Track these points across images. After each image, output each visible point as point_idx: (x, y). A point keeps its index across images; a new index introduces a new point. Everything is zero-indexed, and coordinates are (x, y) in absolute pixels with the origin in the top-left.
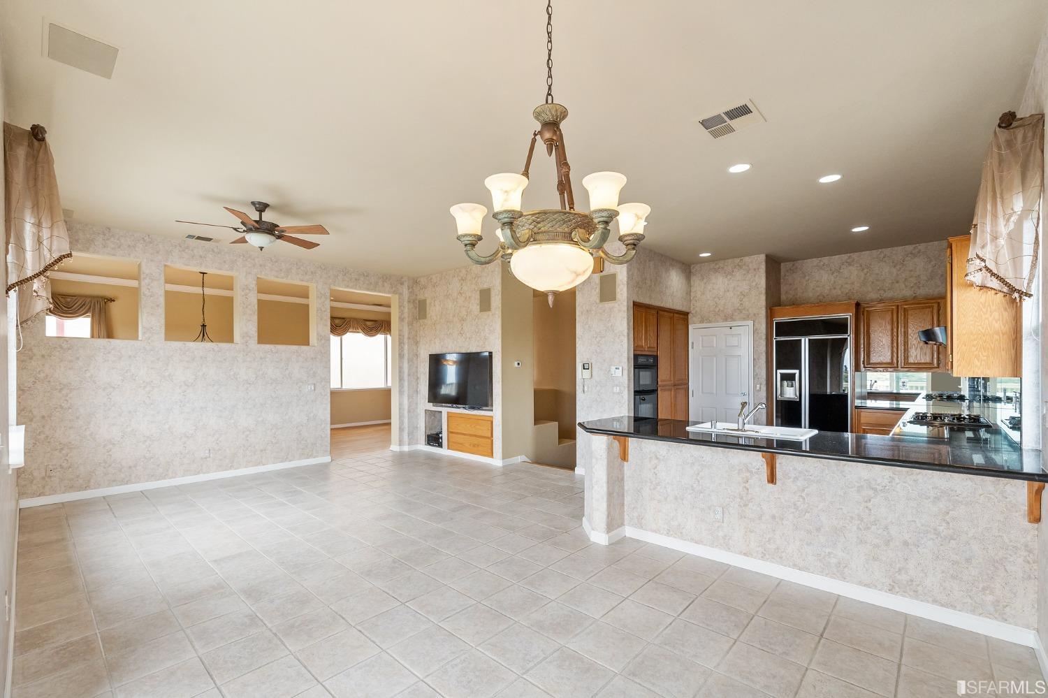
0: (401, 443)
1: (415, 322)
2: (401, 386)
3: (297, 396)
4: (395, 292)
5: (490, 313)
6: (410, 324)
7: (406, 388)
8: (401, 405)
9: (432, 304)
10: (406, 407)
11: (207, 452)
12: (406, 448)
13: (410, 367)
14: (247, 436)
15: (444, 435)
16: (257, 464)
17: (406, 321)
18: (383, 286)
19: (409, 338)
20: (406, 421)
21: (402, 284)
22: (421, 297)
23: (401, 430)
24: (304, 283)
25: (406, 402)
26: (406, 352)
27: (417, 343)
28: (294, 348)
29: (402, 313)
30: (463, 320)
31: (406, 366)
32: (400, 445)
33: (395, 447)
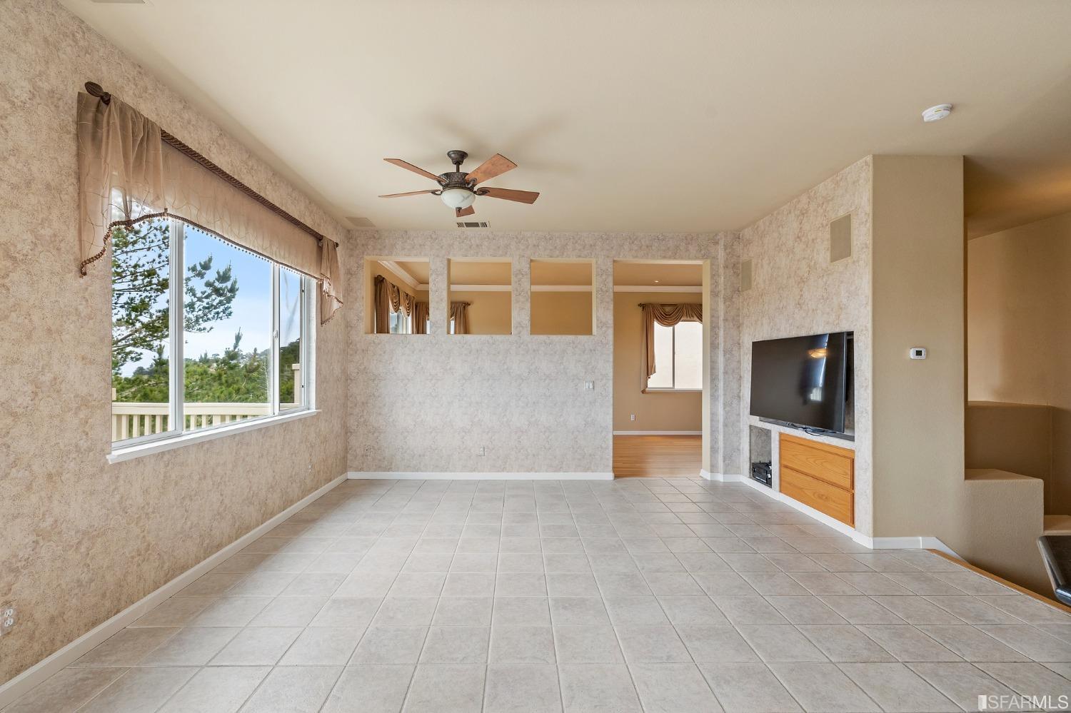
0: (713, 469)
1: (735, 296)
2: (714, 387)
3: (573, 395)
4: (704, 257)
5: (849, 260)
6: (728, 299)
7: (721, 392)
8: (713, 414)
9: (759, 265)
10: (721, 418)
11: (482, 449)
12: (720, 478)
13: (727, 361)
14: (519, 438)
15: (775, 468)
16: (530, 470)
17: (722, 295)
18: (687, 250)
19: (726, 320)
20: (721, 437)
21: (717, 243)
22: (744, 258)
23: (714, 450)
24: (582, 260)
25: (721, 411)
26: (721, 339)
27: (739, 327)
28: (570, 338)
29: (715, 284)
30: (802, 281)
31: (721, 359)
32: (712, 472)
33: (706, 474)
